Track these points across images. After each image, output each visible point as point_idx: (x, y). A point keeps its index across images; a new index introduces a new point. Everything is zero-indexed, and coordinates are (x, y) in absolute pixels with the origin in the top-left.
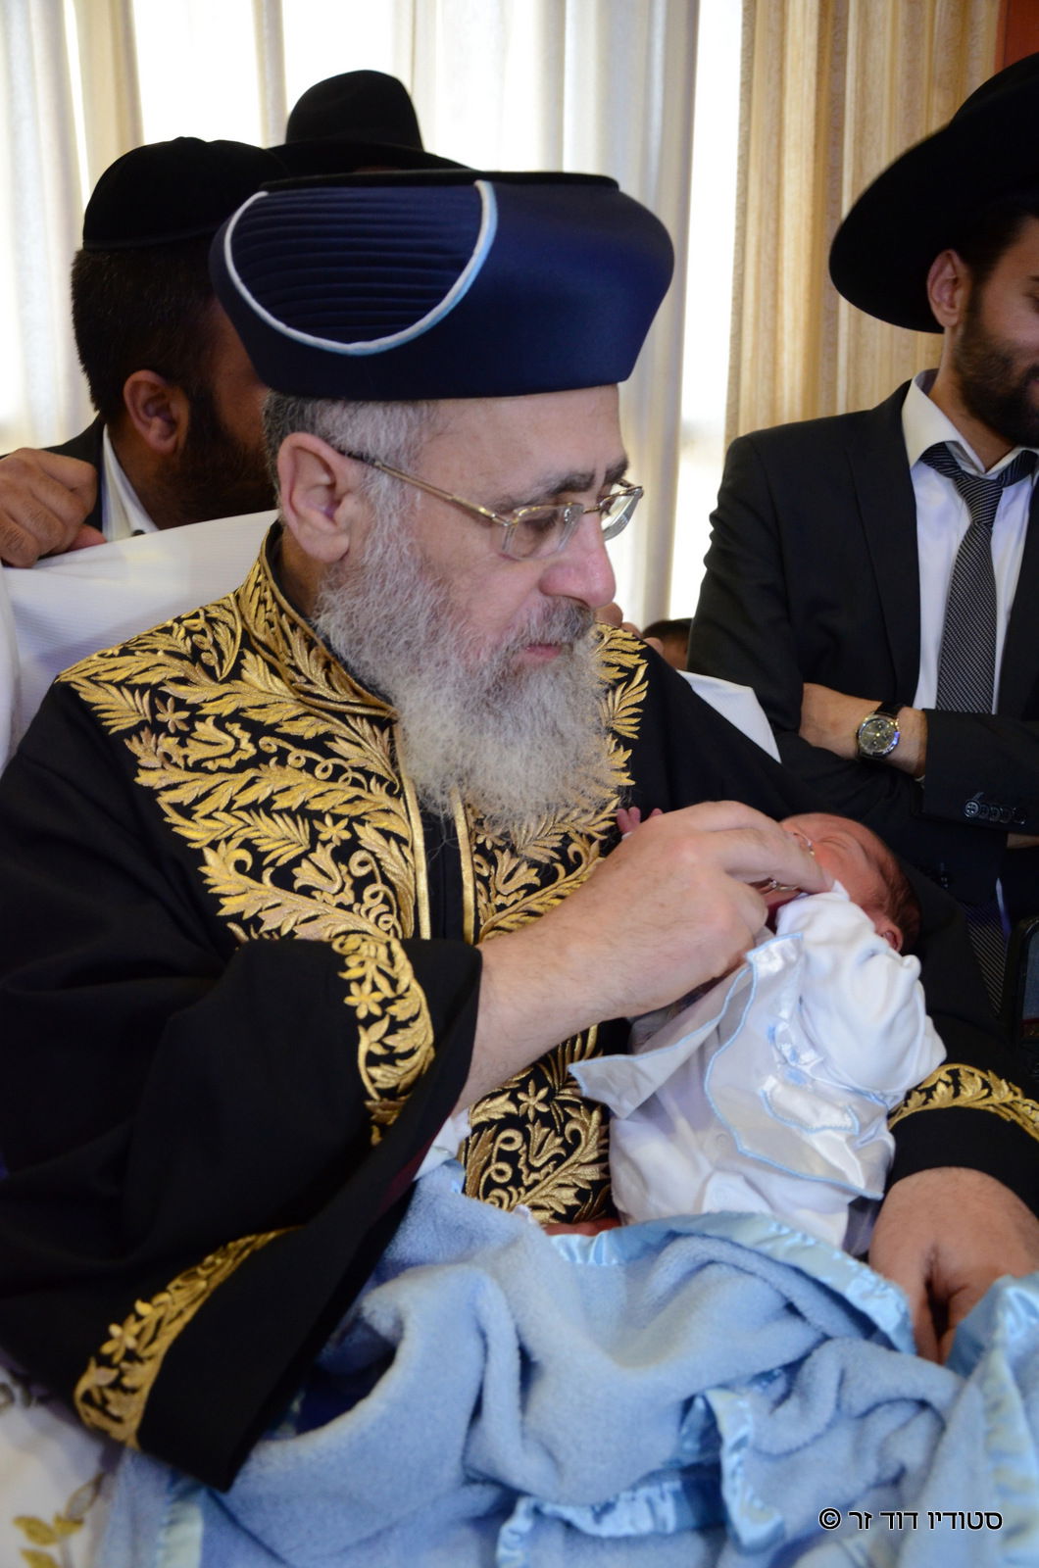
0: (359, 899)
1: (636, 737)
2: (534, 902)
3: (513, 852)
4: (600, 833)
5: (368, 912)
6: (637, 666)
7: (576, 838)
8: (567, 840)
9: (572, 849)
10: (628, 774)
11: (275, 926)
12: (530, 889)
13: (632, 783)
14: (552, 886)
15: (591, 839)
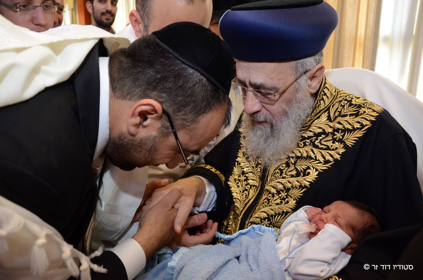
0: (256, 167)
1: (351, 146)
2: (292, 179)
3: (294, 167)
4: (321, 169)
5: (257, 170)
6: (367, 125)
7: (312, 168)
8: (309, 168)
9: (309, 171)
10: (340, 156)
11: (242, 166)
12: (292, 176)
13: (340, 159)
14: (297, 178)
15: (317, 170)
